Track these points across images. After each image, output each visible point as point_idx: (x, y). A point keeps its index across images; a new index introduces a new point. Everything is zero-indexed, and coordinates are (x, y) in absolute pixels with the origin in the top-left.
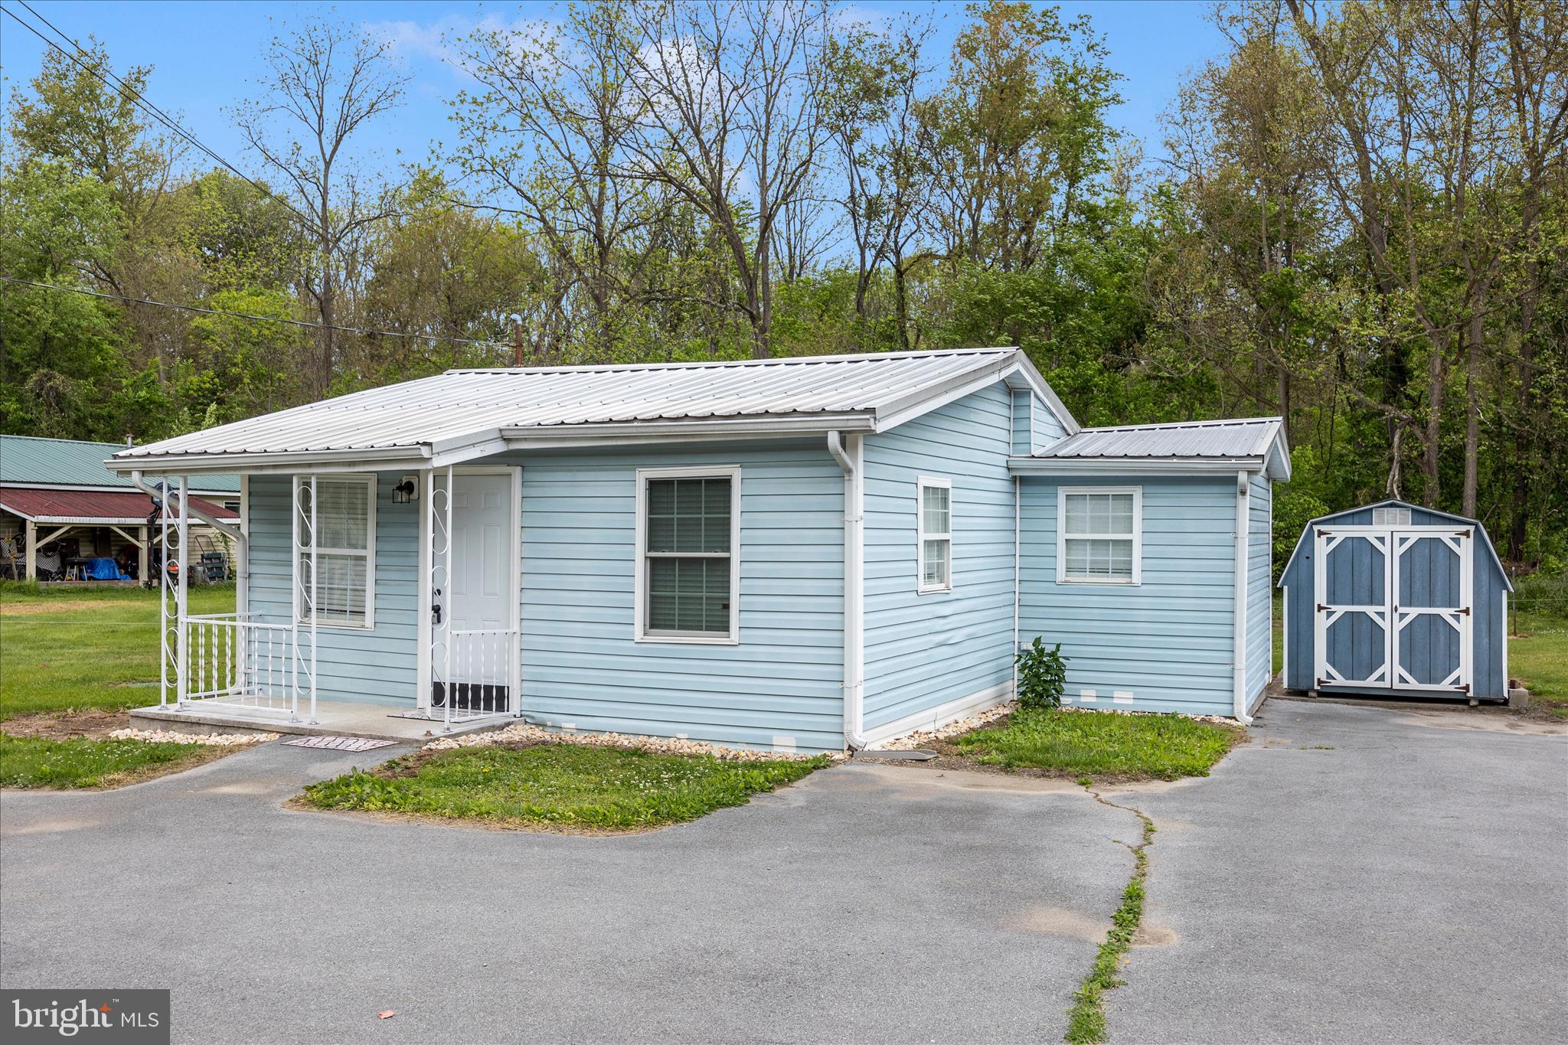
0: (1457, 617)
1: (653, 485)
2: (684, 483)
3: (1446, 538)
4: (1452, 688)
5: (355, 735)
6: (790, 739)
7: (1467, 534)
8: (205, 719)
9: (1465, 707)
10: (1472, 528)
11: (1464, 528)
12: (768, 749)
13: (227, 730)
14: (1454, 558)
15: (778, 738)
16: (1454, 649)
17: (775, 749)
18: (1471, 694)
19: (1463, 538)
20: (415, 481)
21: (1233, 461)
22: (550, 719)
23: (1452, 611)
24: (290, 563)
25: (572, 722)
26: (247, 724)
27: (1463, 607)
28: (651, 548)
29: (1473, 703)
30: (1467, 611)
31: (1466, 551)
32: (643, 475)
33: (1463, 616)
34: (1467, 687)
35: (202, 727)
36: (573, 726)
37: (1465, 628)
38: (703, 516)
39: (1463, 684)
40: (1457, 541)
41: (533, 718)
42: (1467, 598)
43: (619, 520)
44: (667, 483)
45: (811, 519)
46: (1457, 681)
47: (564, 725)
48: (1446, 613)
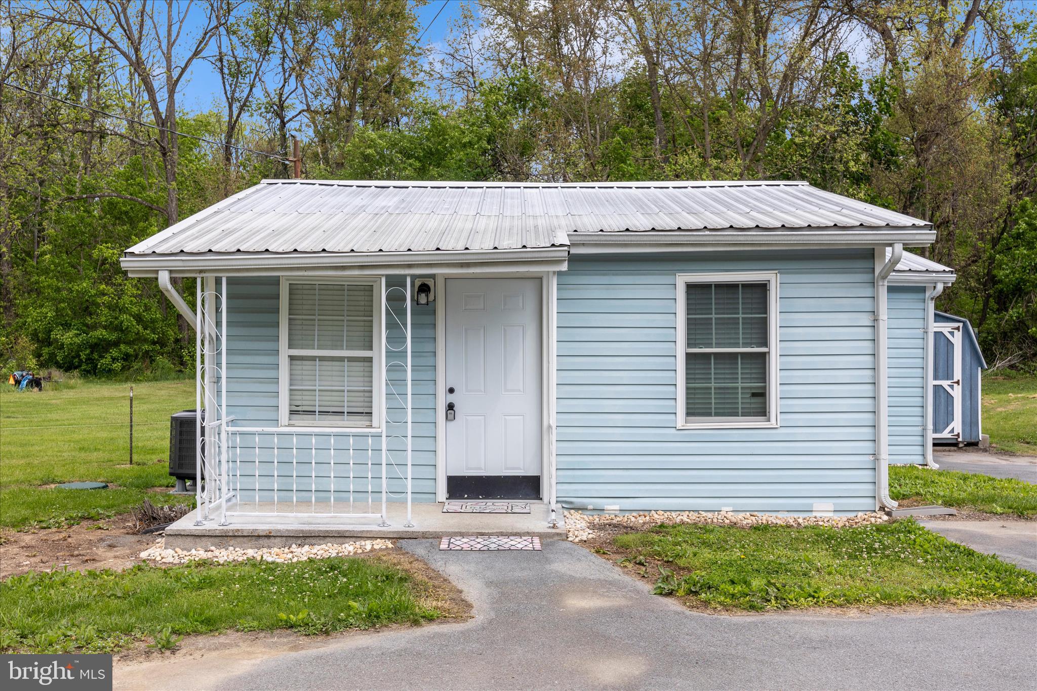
0: (952, 387)
1: (691, 288)
2: (720, 286)
3: (946, 331)
4: (949, 436)
5: (482, 534)
6: (829, 505)
7: (958, 329)
8: (279, 531)
9: (955, 448)
10: (961, 325)
11: (956, 325)
12: (806, 515)
13: (308, 540)
14: (950, 344)
15: (818, 505)
16: (950, 409)
17: (814, 514)
18: (960, 439)
19: (956, 331)
20: (430, 283)
21: (934, 275)
22: (591, 503)
23: (949, 382)
24: (276, 366)
25: (614, 504)
26: (338, 532)
27: (955, 380)
28: (689, 345)
29: (961, 445)
30: (958, 383)
31: (957, 339)
32: (682, 279)
33: (955, 385)
34: (958, 435)
35: (272, 540)
36: (617, 507)
37: (957, 393)
38: (741, 316)
39: (955, 433)
40: (952, 333)
41: (571, 503)
42: (958, 374)
43: (659, 320)
44: (706, 287)
45: (844, 319)
46: (952, 431)
47: (606, 507)
48: (945, 383)
